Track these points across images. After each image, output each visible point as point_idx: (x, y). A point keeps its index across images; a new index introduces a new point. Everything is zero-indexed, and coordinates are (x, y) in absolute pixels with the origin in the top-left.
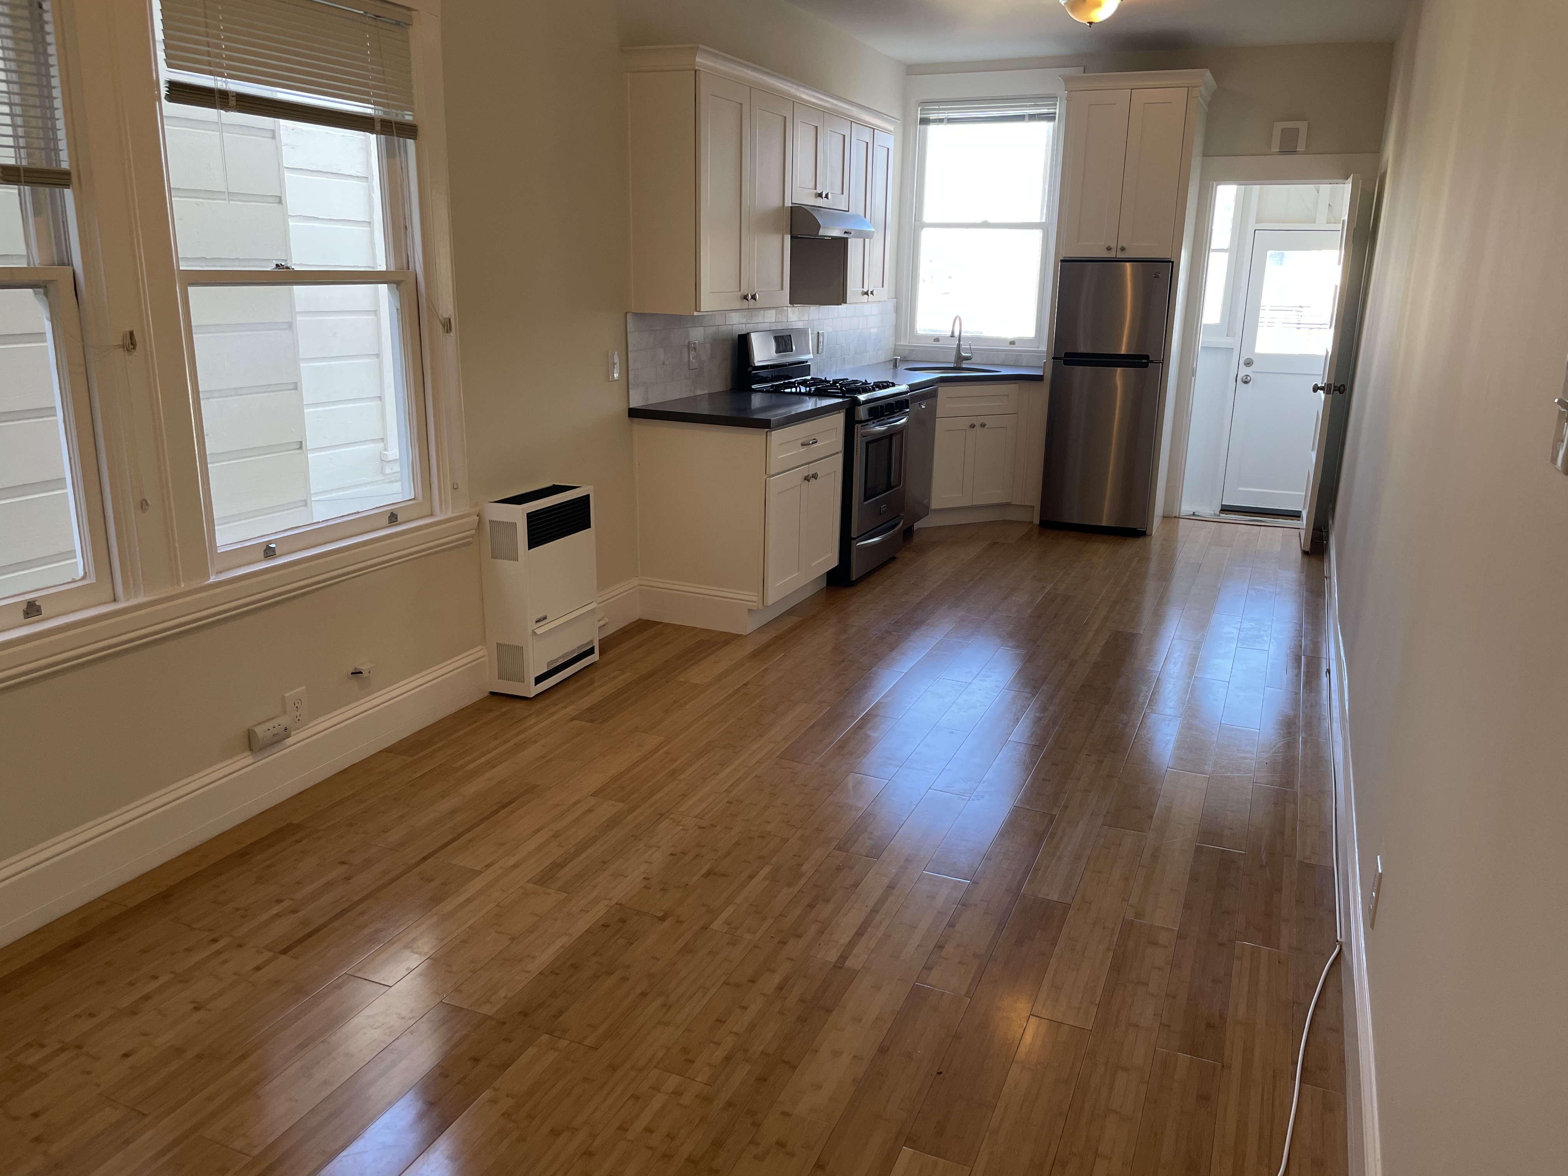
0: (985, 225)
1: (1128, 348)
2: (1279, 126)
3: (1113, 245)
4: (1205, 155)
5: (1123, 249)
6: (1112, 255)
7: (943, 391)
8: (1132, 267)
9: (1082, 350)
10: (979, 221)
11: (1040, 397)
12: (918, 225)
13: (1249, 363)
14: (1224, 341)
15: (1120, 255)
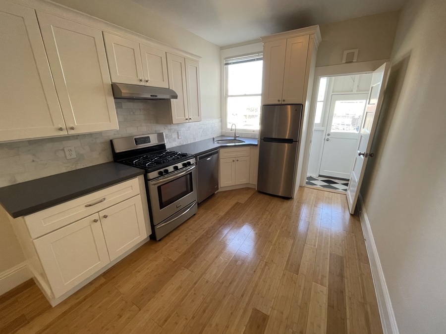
0: (245, 95)
1: (288, 137)
2: (346, 52)
3: (280, 99)
4: (316, 66)
5: (284, 101)
6: (280, 103)
7: (222, 151)
8: (291, 107)
9: (274, 137)
10: (243, 94)
11: (257, 151)
12: (227, 96)
13: (329, 135)
14: (321, 128)
15: (283, 103)
